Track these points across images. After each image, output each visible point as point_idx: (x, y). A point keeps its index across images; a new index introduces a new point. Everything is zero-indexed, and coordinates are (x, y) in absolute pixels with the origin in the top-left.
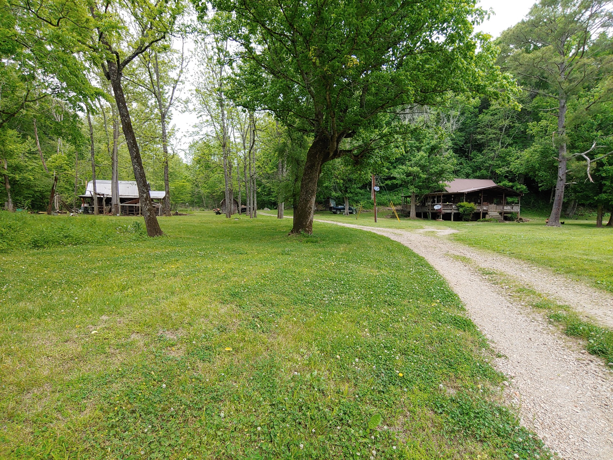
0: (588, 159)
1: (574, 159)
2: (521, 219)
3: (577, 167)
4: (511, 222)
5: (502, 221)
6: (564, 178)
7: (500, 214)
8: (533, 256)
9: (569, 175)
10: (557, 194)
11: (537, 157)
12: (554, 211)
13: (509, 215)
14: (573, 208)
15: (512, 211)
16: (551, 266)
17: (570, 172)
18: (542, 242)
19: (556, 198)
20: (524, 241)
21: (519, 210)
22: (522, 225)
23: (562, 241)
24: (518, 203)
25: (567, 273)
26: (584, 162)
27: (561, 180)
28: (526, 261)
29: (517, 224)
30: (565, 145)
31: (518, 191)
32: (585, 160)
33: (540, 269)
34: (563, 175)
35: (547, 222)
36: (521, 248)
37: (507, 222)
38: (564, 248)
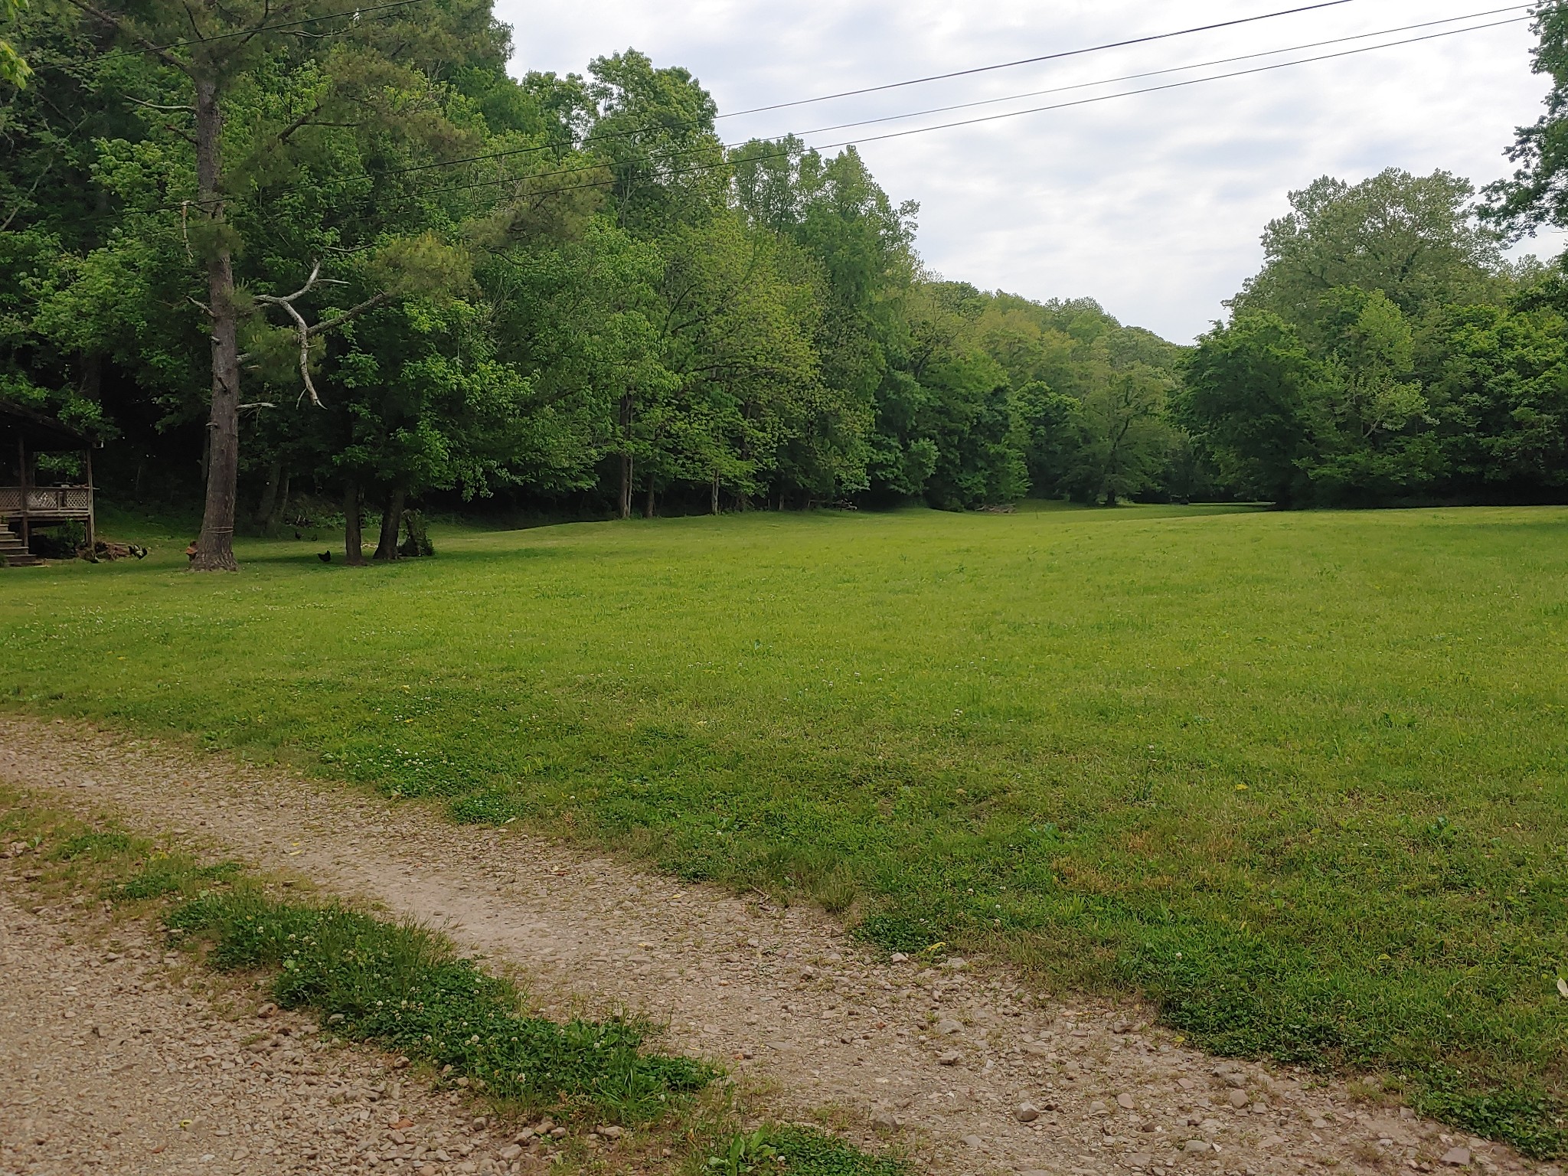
0: (301, 320)
1: (260, 317)
2: (101, 547)
3: (272, 345)
4: (61, 564)
5: (26, 561)
6: (232, 382)
7: (14, 525)
8: (134, 696)
9: (249, 375)
10: (215, 446)
11: (135, 290)
12: (210, 513)
13: (53, 533)
14: (279, 497)
15: (61, 512)
16: (190, 727)
17: (251, 361)
18: (166, 639)
19: (215, 461)
20: (102, 641)
21: (90, 512)
22: (109, 571)
23: (234, 624)
24: (85, 482)
25: (241, 742)
26: (290, 330)
27: (226, 391)
28: (103, 724)
29: (85, 572)
30: (226, 256)
31: (79, 430)
32: (294, 323)
33: (155, 745)
34: (228, 372)
35: (193, 557)
36: (92, 669)
37: (47, 564)
38: (240, 649)
